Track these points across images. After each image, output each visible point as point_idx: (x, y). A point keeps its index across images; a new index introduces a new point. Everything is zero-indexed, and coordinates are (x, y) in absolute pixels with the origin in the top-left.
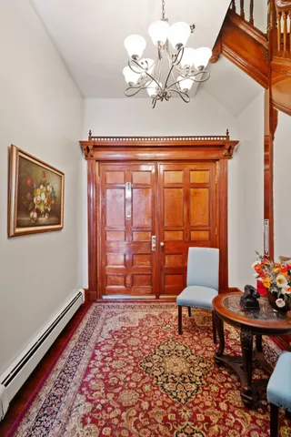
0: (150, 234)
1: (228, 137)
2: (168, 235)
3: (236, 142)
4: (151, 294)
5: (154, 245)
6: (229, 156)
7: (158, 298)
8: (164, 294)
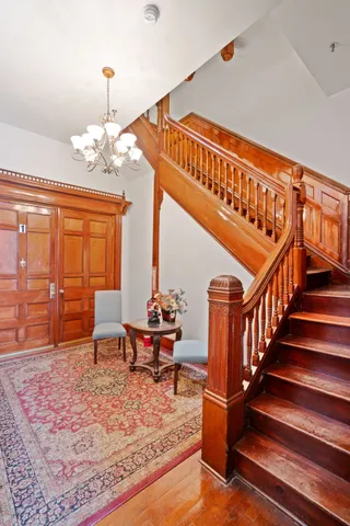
0: (48, 281)
1: (124, 197)
2: (68, 282)
3: (130, 203)
4: (49, 344)
5: (52, 293)
6: (124, 213)
7: (56, 346)
8: (62, 341)
